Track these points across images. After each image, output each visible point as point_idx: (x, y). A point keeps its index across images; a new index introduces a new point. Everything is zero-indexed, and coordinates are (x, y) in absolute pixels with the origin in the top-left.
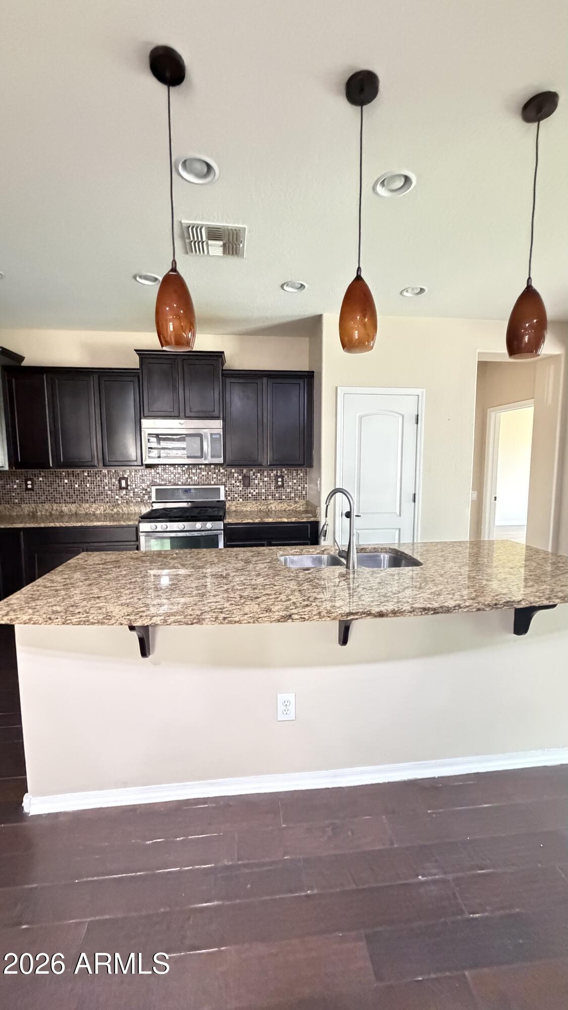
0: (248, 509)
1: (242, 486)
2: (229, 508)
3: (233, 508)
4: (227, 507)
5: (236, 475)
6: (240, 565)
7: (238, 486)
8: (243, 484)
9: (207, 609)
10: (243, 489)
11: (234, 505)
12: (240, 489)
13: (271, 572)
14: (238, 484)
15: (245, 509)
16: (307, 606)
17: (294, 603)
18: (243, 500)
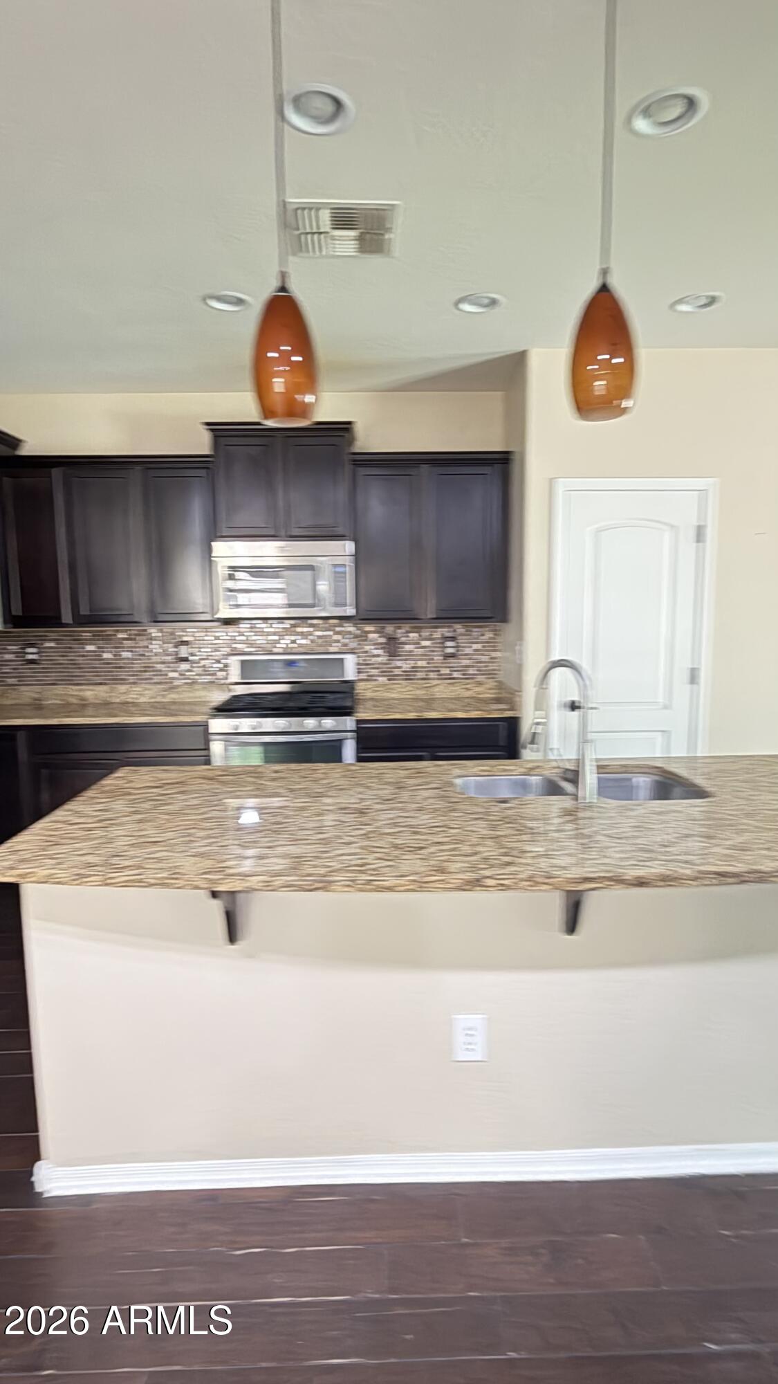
0: (395, 696)
1: (384, 654)
2: (361, 693)
3: (369, 694)
4: (358, 692)
5: (374, 636)
6: (387, 791)
7: (378, 656)
8: (386, 652)
9: (335, 865)
10: (386, 660)
11: (371, 689)
12: (382, 659)
13: (440, 804)
14: (378, 652)
15: (389, 695)
16: (508, 864)
17: (486, 859)
18: (386, 680)
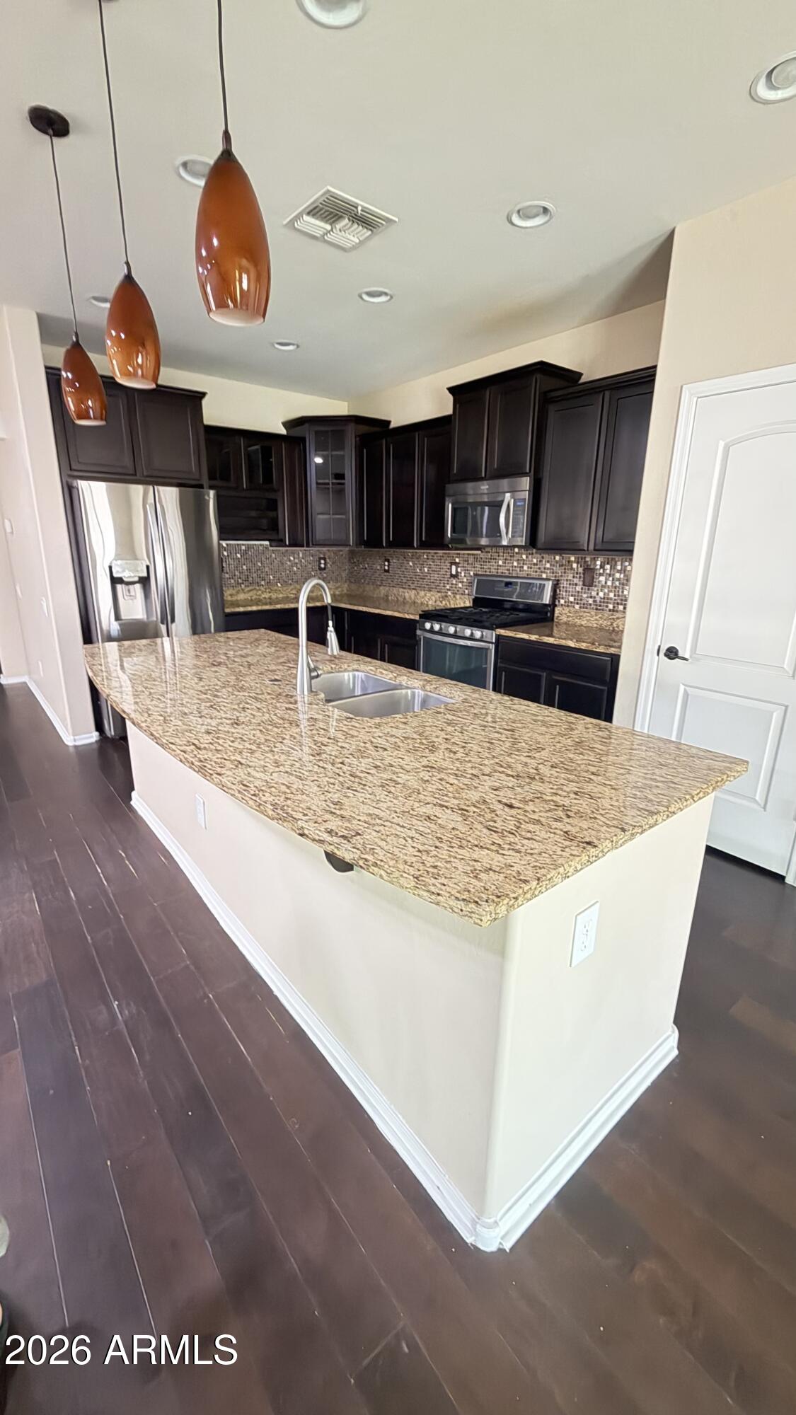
0: (583, 623)
1: (581, 583)
2: (558, 617)
3: (564, 619)
4: (556, 615)
5: (575, 565)
7: (576, 584)
8: (584, 581)
10: (582, 589)
11: (566, 614)
12: (578, 588)
14: (576, 581)
15: (578, 622)
18: (580, 607)
